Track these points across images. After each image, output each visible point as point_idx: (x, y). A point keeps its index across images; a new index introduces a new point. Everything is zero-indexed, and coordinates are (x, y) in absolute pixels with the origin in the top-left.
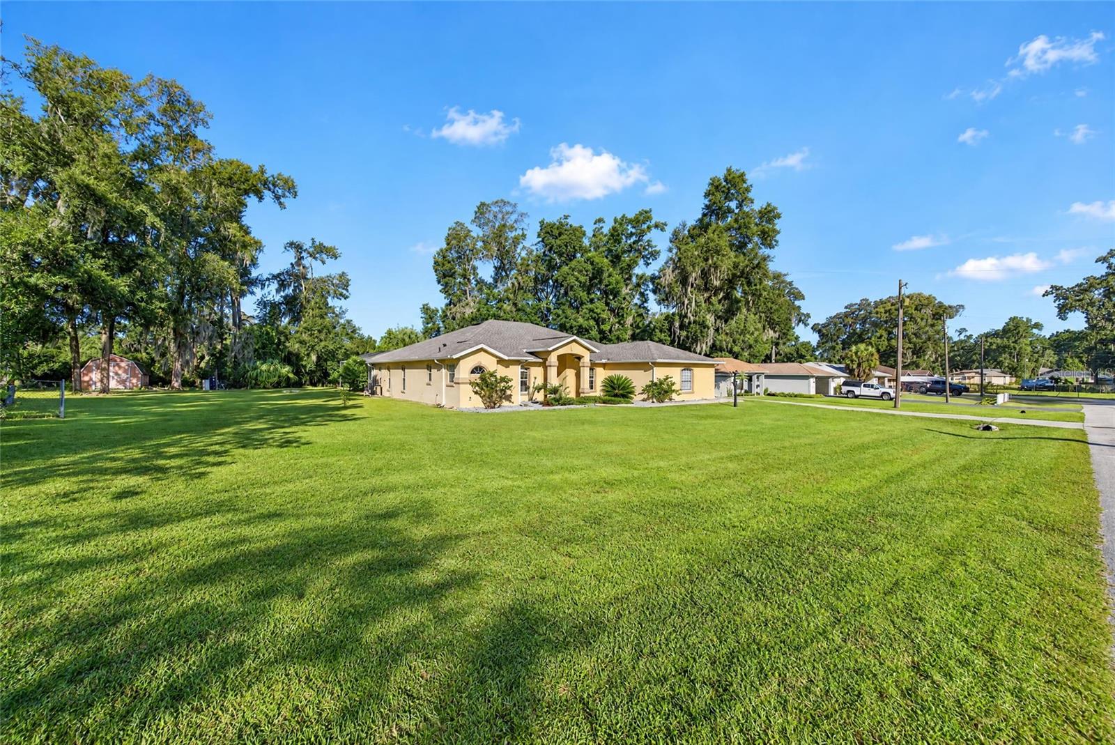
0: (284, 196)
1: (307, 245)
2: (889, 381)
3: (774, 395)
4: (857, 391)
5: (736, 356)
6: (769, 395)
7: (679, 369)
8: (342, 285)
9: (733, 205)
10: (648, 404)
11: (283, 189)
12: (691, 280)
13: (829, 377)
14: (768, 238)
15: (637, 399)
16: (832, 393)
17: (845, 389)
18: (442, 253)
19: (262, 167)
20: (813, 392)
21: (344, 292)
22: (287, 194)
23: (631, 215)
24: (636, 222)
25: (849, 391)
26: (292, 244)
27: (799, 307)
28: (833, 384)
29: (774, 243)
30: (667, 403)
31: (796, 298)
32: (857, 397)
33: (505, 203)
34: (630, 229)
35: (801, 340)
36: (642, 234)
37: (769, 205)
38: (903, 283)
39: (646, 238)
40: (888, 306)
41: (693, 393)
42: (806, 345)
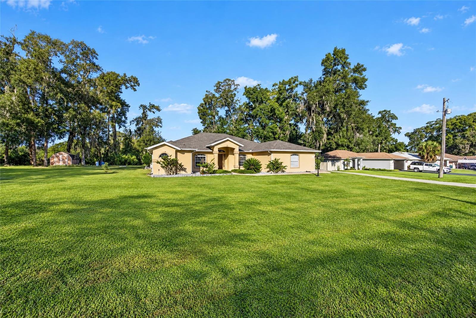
0: (135, 86)
1: (148, 105)
2: (450, 162)
3: (368, 170)
4: (421, 168)
5: (351, 149)
6: (366, 169)
7: (289, 155)
8: (158, 122)
9: (339, 67)
10: (269, 174)
11: (134, 82)
12: (313, 109)
13: (404, 160)
14: (360, 84)
15: (264, 171)
16: (406, 169)
17: (412, 167)
18: (202, 105)
19: (125, 74)
20: (392, 168)
21: (160, 124)
22: (136, 84)
23: (287, 80)
24: (289, 83)
25: (415, 168)
26: (141, 106)
27: (395, 124)
28: (406, 164)
29: (364, 86)
30: (280, 173)
31: (393, 119)
32: (421, 171)
33: (229, 80)
34: (287, 87)
35: (398, 141)
36: (292, 89)
37: (358, 64)
38: (446, 100)
39: (295, 91)
40: (454, 121)
41: (299, 168)
42: (401, 144)
